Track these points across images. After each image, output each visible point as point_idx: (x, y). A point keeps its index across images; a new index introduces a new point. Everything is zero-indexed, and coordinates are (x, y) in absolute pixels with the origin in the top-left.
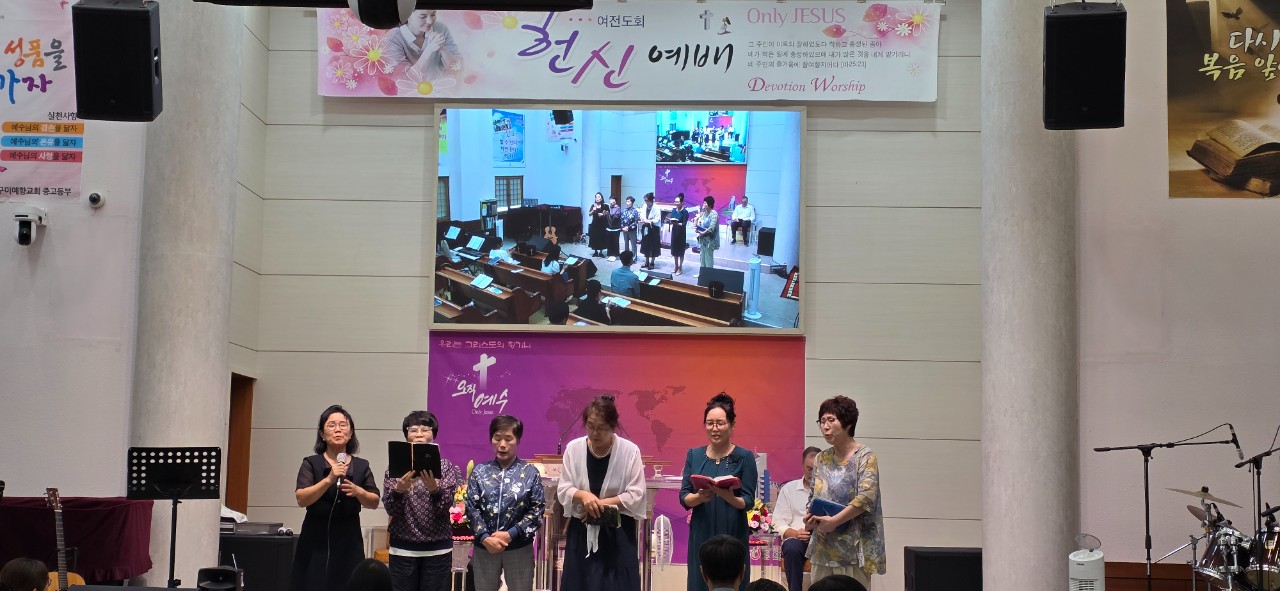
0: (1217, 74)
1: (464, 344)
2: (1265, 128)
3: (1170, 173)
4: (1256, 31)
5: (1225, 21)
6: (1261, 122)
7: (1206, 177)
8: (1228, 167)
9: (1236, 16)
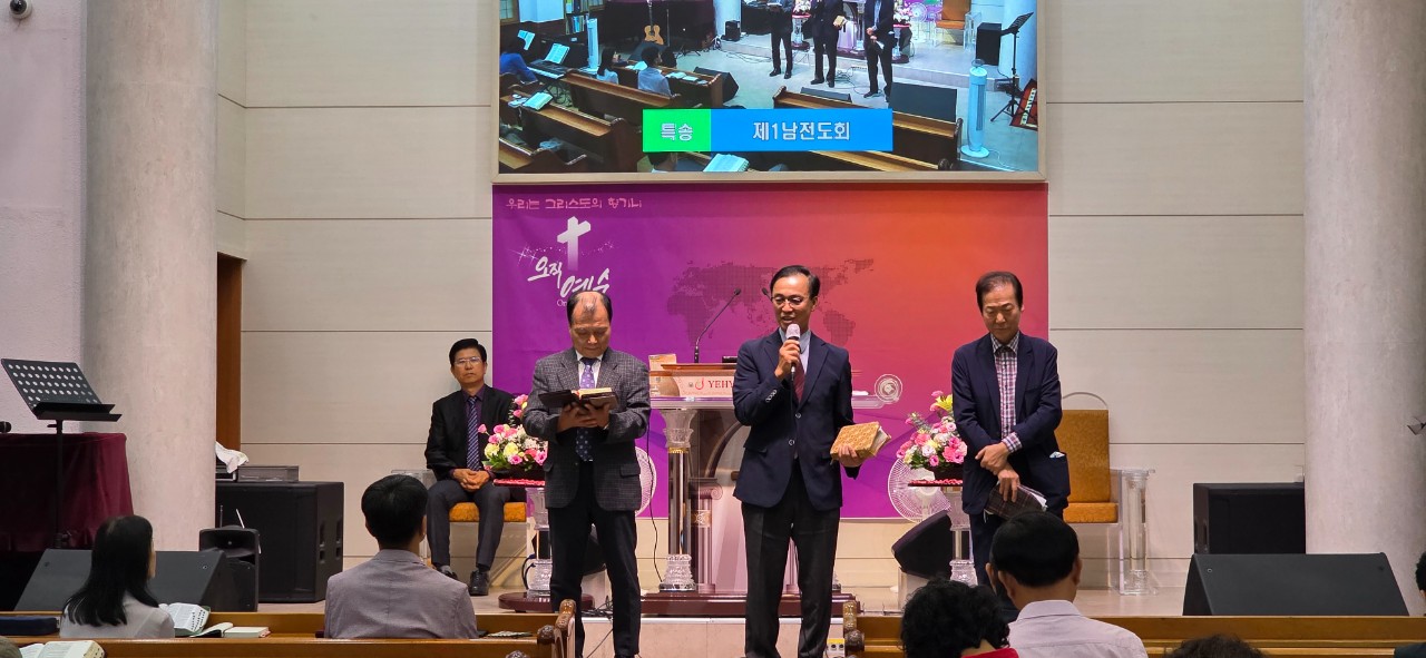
1: (543, 204)
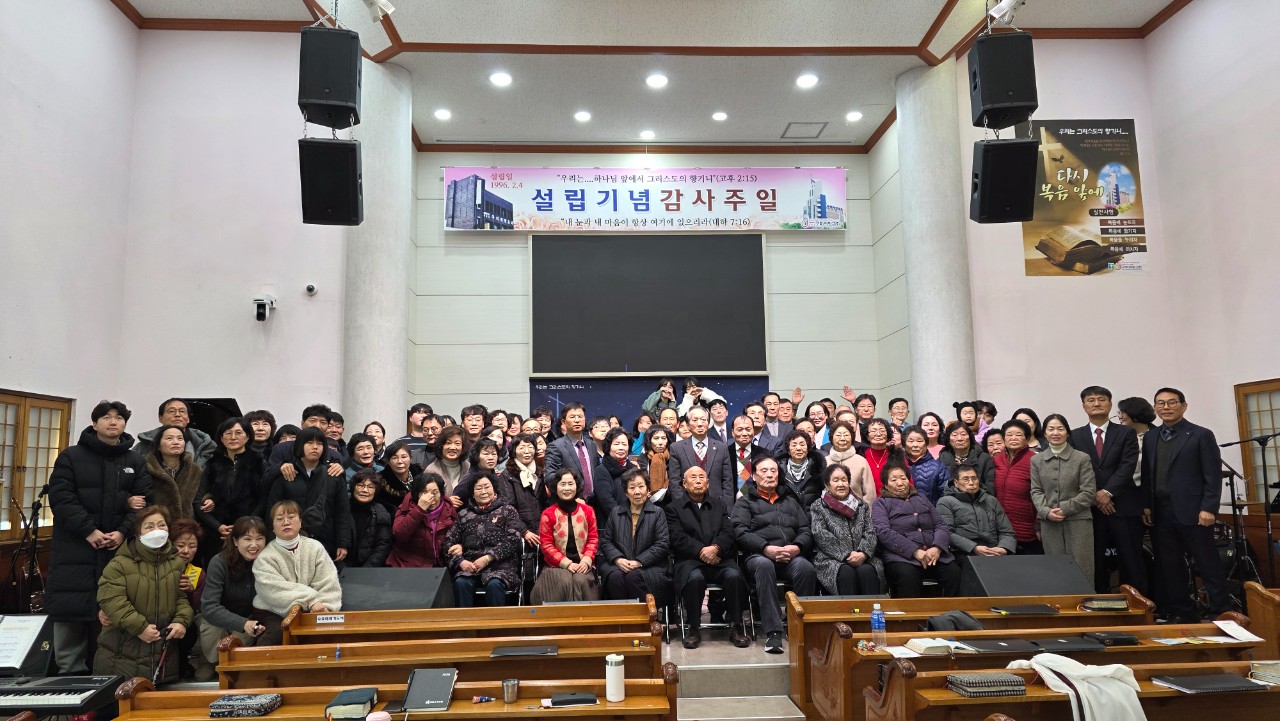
0: (1051, 197)
2: (1083, 231)
3: (1026, 260)
4: (1073, 170)
5: (1054, 163)
6: (1080, 227)
7: (1049, 263)
8: (1061, 255)
9: (1060, 160)
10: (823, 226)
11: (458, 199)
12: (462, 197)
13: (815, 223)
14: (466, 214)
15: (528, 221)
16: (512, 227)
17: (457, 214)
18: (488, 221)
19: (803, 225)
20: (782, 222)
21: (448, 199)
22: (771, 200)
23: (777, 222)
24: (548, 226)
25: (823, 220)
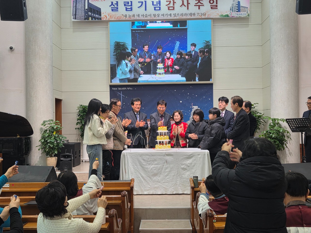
10: (238, 16)
11: (77, 7)
12: (79, 6)
13: (235, 14)
14: (81, 13)
15: (107, 16)
16: (101, 19)
17: (77, 13)
18: (90, 16)
19: (230, 15)
20: (220, 14)
21: (73, 7)
22: (215, 4)
23: (218, 14)
24: (116, 18)
25: (239, 13)
